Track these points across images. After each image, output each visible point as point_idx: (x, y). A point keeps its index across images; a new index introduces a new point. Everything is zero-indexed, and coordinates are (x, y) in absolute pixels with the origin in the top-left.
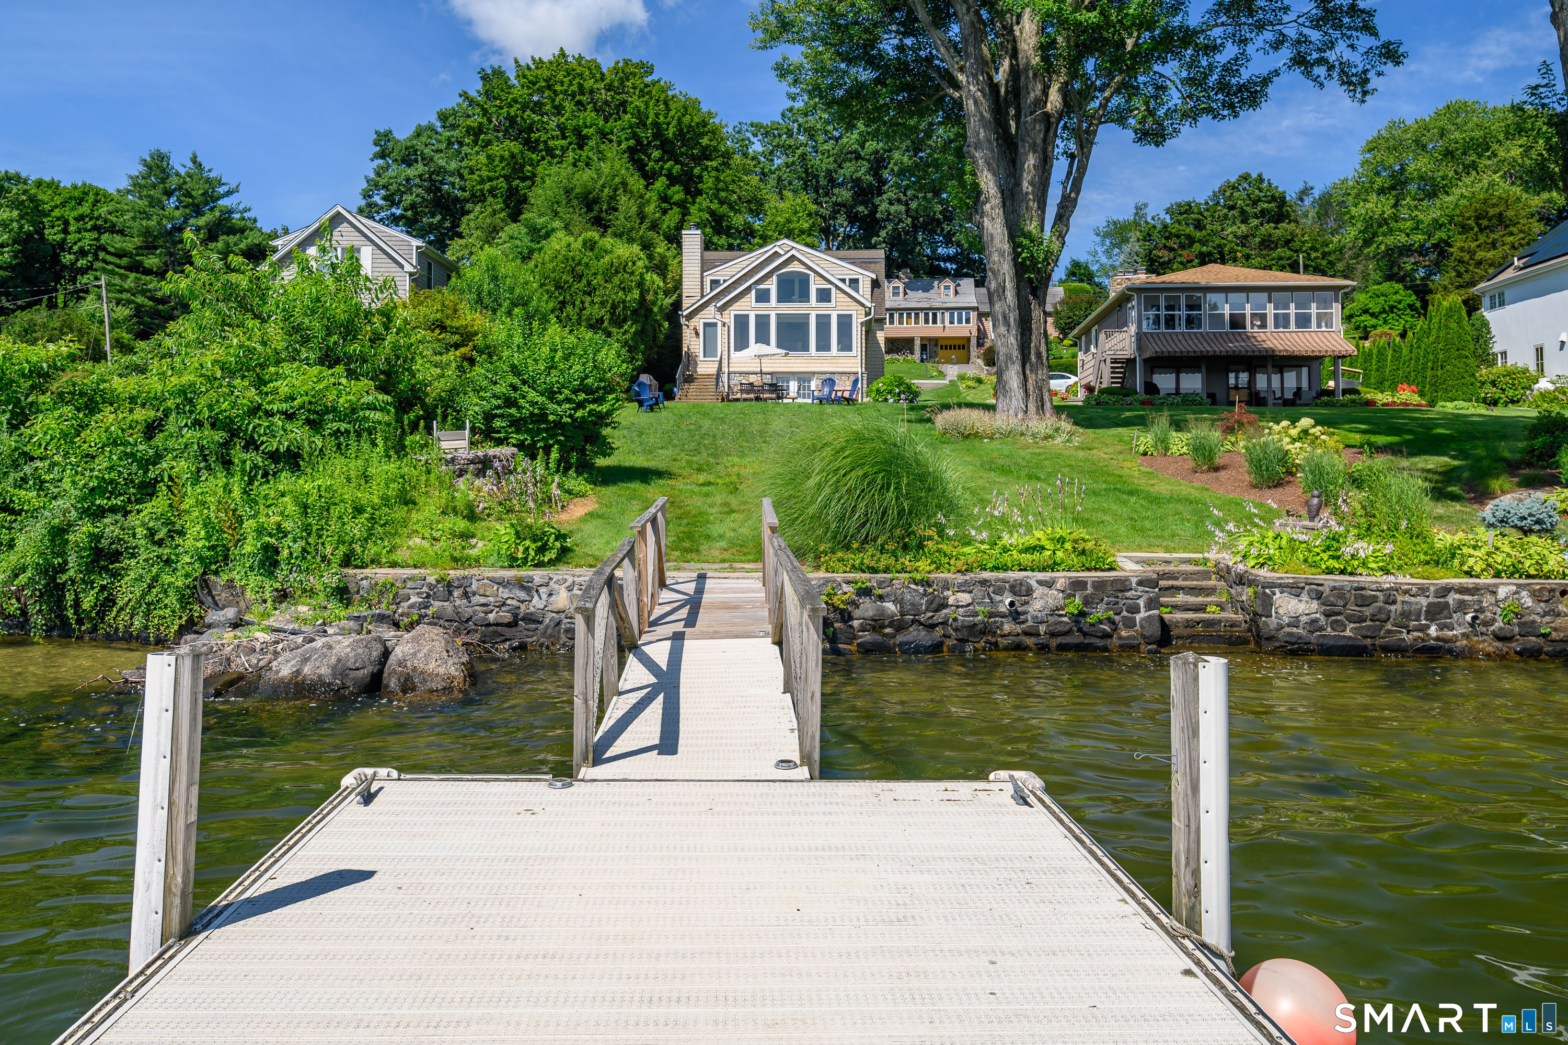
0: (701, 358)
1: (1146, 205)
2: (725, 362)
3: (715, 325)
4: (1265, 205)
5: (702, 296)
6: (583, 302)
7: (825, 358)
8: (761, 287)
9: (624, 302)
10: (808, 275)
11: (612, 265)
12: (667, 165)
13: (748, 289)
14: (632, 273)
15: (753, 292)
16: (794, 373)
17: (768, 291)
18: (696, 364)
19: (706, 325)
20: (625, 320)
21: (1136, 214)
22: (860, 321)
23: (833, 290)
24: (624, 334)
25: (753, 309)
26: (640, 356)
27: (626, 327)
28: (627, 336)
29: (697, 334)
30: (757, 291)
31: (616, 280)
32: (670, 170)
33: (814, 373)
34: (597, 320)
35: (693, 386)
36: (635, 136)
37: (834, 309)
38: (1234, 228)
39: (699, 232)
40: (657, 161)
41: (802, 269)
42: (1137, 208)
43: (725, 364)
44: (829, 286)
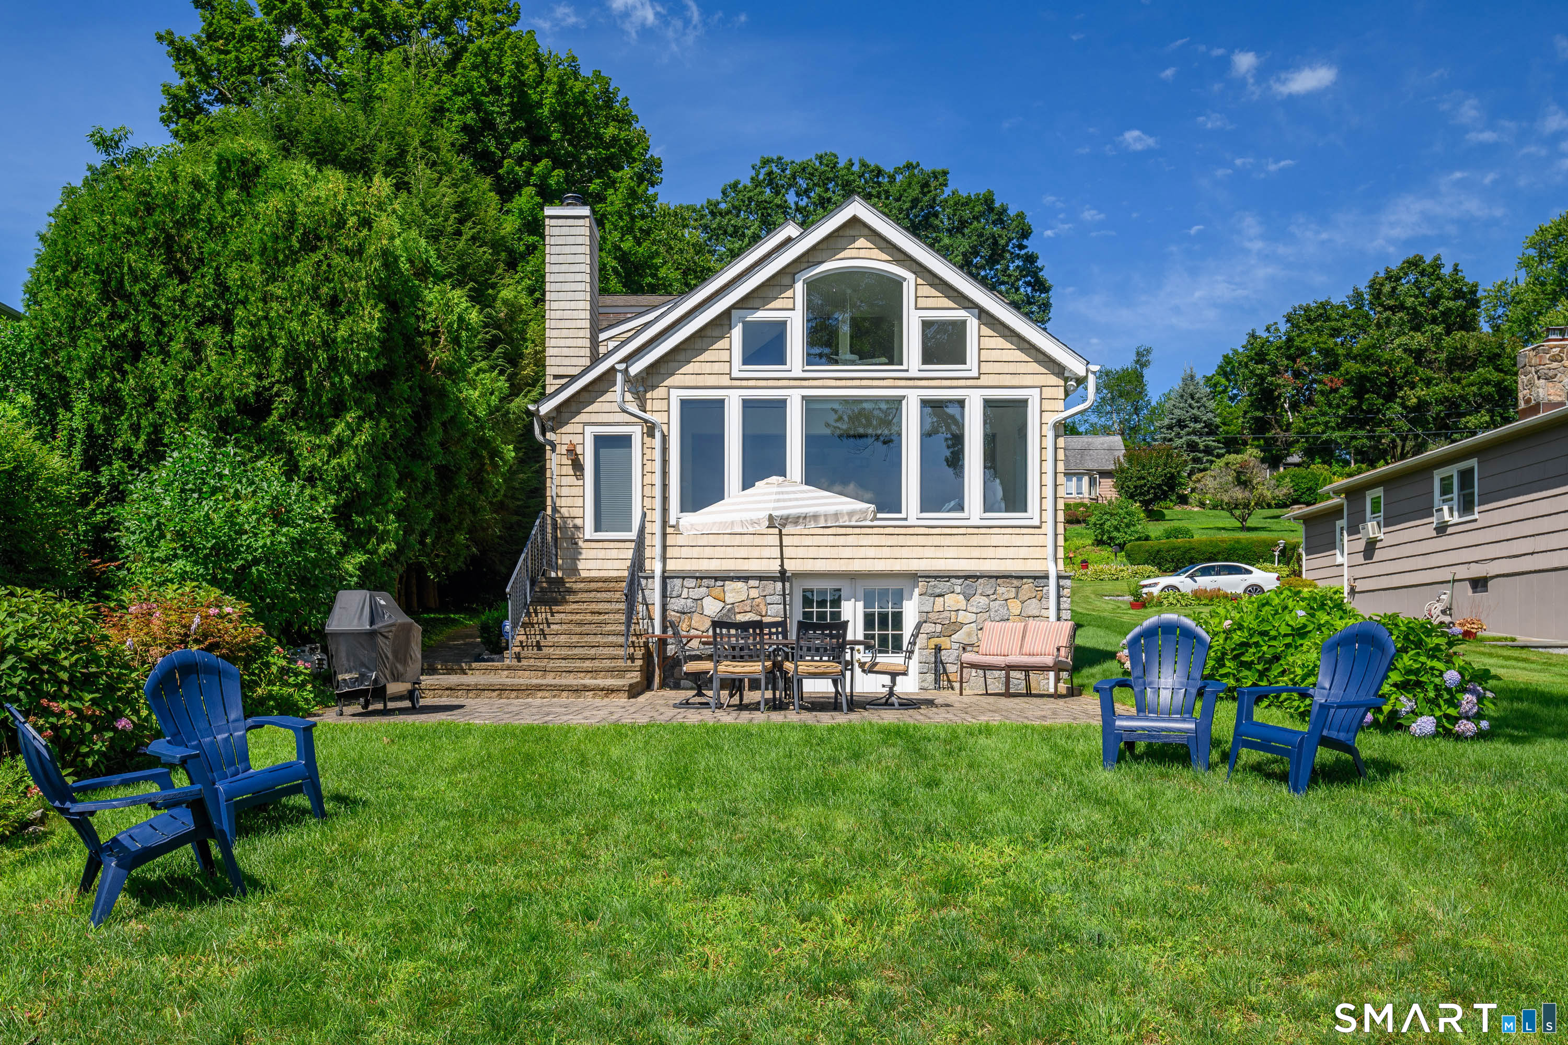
0: (589, 532)
1: (1148, 351)
2: (654, 542)
3: (625, 441)
4: (1451, 304)
5: (596, 359)
6: (197, 347)
7: (949, 531)
8: (761, 315)
9: (328, 343)
10: (897, 284)
11: (291, 225)
12: (539, 168)
13: (723, 322)
14: (357, 252)
15: (737, 333)
16: (853, 576)
17: (780, 327)
18: (575, 552)
19: (601, 442)
20: (338, 409)
21: (1137, 362)
22: (1051, 419)
23: (973, 325)
24: (337, 449)
25: (736, 383)
26: (392, 525)
27: (339, 428)
28: (347, 458)
29: (578, 466)
30: (750, 330)
31: (303, 270)
32: (544, 178)
33: (914, 577)
34: (242, 405)
35: (562, 615)
36: (477, 106)
37: (974, 383)
38: (1404, 339)
39: (586, 211)
40: (520, 161)
41: (878, 262)
42: (1138, 354)
43: (653, 551)
44: (960, 314)
